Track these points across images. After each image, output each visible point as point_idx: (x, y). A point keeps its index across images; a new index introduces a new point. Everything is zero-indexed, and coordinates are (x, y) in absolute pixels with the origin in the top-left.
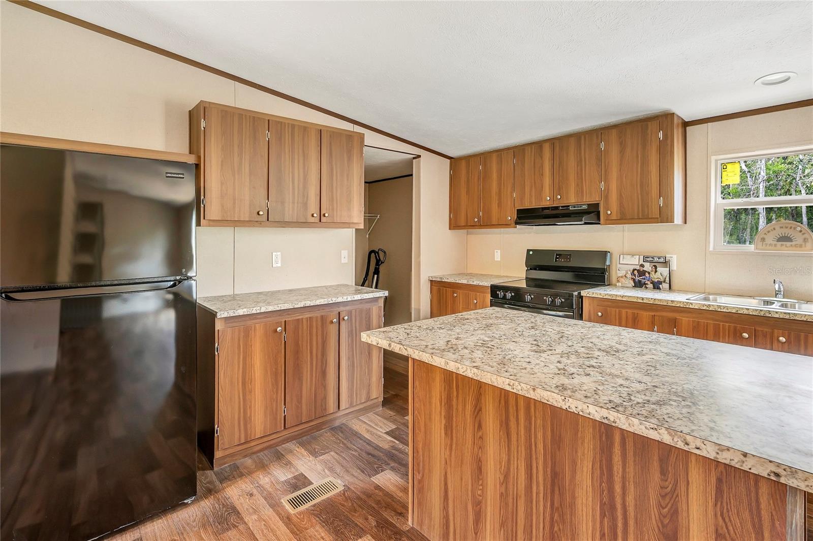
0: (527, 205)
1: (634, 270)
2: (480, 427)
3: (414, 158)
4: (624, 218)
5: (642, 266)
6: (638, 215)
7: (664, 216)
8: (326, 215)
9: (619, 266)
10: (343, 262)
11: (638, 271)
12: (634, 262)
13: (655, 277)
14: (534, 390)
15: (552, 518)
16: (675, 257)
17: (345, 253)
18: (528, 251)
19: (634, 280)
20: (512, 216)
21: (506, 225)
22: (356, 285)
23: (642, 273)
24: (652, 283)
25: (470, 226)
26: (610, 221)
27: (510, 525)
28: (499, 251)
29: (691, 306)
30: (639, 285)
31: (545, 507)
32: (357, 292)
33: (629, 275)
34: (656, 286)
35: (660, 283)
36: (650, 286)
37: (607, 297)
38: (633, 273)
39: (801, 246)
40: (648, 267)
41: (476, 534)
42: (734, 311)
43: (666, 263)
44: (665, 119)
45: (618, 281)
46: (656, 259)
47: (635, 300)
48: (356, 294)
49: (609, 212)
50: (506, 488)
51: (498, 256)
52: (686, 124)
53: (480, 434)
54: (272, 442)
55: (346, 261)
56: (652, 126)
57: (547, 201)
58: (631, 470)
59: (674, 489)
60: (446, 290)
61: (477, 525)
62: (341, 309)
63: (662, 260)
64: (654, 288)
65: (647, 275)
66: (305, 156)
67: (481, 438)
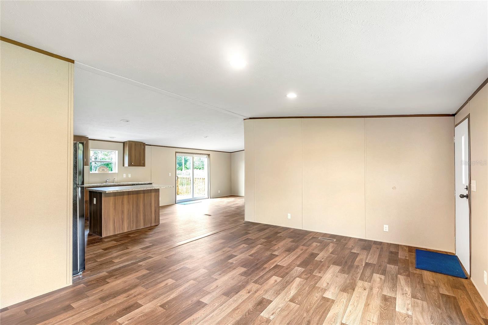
39: (106, 171)
58: (147, 198)
61: (123, 223)
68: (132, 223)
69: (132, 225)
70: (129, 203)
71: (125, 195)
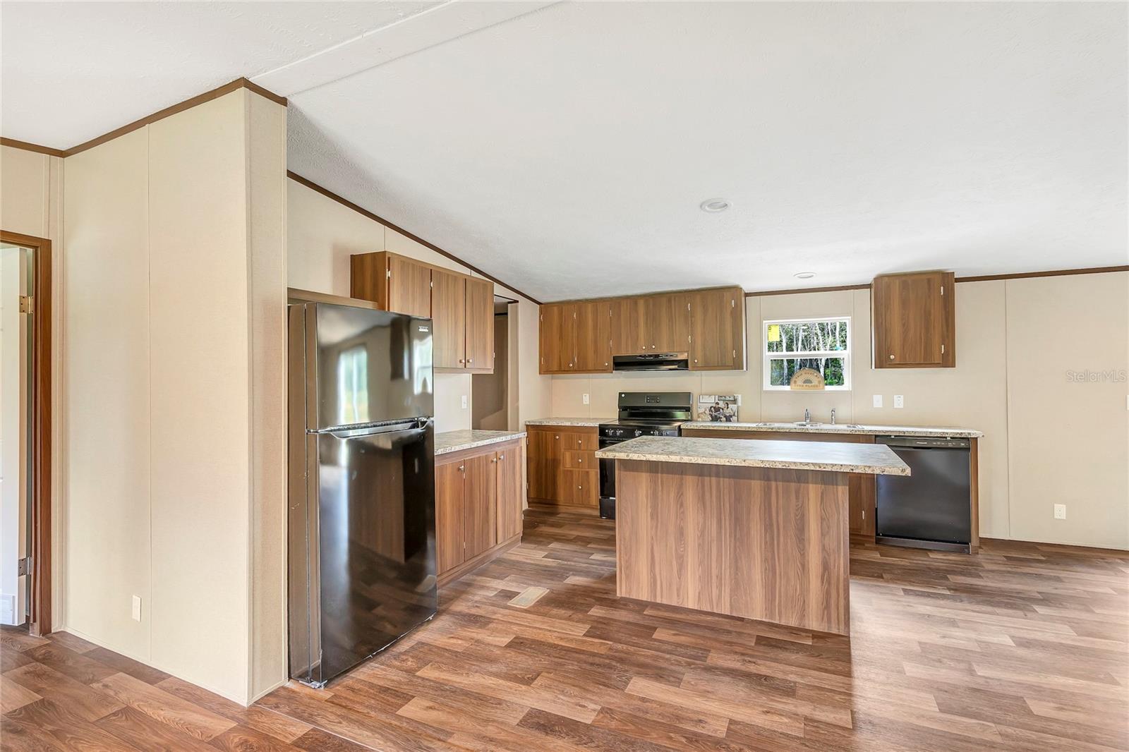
0: (623, 353)
1: (711, 407)
2: (682, 505)
3: (509, 303)
4: (708, 366)
5: (717, 403)
6: (718, 363)
7: (737, 365)
8: (471, 361)
9: (699, 404)
10: (463, 408)
11: (714, 408)
12: (711, 401)
13: (728, 412)
14: (744, 461)
15: (735, 547)
16: (740, 396)
17: (464, 398)
18: (620, 394)
19: (711, 415)
20: (609, 363)
21: (604, 370)
22: (473, 429)
23: (717, 410)
24: (725, 417)
25: (563, 370)
26: (696, 368)
27: (706, 563)
28: (588, 395)
29: (761, 430)
30: (715, 419)
31: (730, 541)
32: (475, 438)
33: (708, 412)
34: (728, 419)
35: (731, 416)
36: (724, 419)
37: (702, 428)
38: (710, 410)
39: (817, 386)
40: (721, 404)
41: (680, 578)
42: (787, 431)
43: (735, 401)
44: (735, 289)
45: (699, 417)
46: (728, 398)
47: (723, 429)
48: (474, 441)
49: (696, 361)
50: (703, 539)
51: (586, 399)
52: (747, 295)
53: (682, 510)
54: (454, 575)
55: (466, 407)
56: (727, 295)
57: (642, 350)
58: (781, 502)
59: (802, 504)
60: (546, 434)
61: (680, 571)
62: (497, 449)
63: (732, 399)
64: (727, 421)
65: (721, 410)
66: (456, 305)
67: (683, 512)
68: (714, 585)
69: (715, 592)
70: (704, 504)
71: (686, 474)
